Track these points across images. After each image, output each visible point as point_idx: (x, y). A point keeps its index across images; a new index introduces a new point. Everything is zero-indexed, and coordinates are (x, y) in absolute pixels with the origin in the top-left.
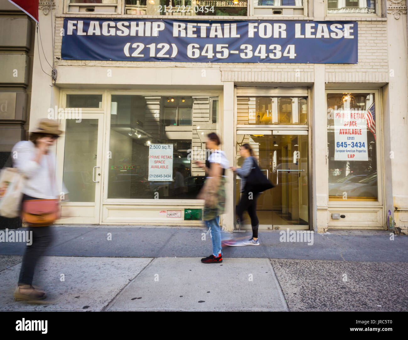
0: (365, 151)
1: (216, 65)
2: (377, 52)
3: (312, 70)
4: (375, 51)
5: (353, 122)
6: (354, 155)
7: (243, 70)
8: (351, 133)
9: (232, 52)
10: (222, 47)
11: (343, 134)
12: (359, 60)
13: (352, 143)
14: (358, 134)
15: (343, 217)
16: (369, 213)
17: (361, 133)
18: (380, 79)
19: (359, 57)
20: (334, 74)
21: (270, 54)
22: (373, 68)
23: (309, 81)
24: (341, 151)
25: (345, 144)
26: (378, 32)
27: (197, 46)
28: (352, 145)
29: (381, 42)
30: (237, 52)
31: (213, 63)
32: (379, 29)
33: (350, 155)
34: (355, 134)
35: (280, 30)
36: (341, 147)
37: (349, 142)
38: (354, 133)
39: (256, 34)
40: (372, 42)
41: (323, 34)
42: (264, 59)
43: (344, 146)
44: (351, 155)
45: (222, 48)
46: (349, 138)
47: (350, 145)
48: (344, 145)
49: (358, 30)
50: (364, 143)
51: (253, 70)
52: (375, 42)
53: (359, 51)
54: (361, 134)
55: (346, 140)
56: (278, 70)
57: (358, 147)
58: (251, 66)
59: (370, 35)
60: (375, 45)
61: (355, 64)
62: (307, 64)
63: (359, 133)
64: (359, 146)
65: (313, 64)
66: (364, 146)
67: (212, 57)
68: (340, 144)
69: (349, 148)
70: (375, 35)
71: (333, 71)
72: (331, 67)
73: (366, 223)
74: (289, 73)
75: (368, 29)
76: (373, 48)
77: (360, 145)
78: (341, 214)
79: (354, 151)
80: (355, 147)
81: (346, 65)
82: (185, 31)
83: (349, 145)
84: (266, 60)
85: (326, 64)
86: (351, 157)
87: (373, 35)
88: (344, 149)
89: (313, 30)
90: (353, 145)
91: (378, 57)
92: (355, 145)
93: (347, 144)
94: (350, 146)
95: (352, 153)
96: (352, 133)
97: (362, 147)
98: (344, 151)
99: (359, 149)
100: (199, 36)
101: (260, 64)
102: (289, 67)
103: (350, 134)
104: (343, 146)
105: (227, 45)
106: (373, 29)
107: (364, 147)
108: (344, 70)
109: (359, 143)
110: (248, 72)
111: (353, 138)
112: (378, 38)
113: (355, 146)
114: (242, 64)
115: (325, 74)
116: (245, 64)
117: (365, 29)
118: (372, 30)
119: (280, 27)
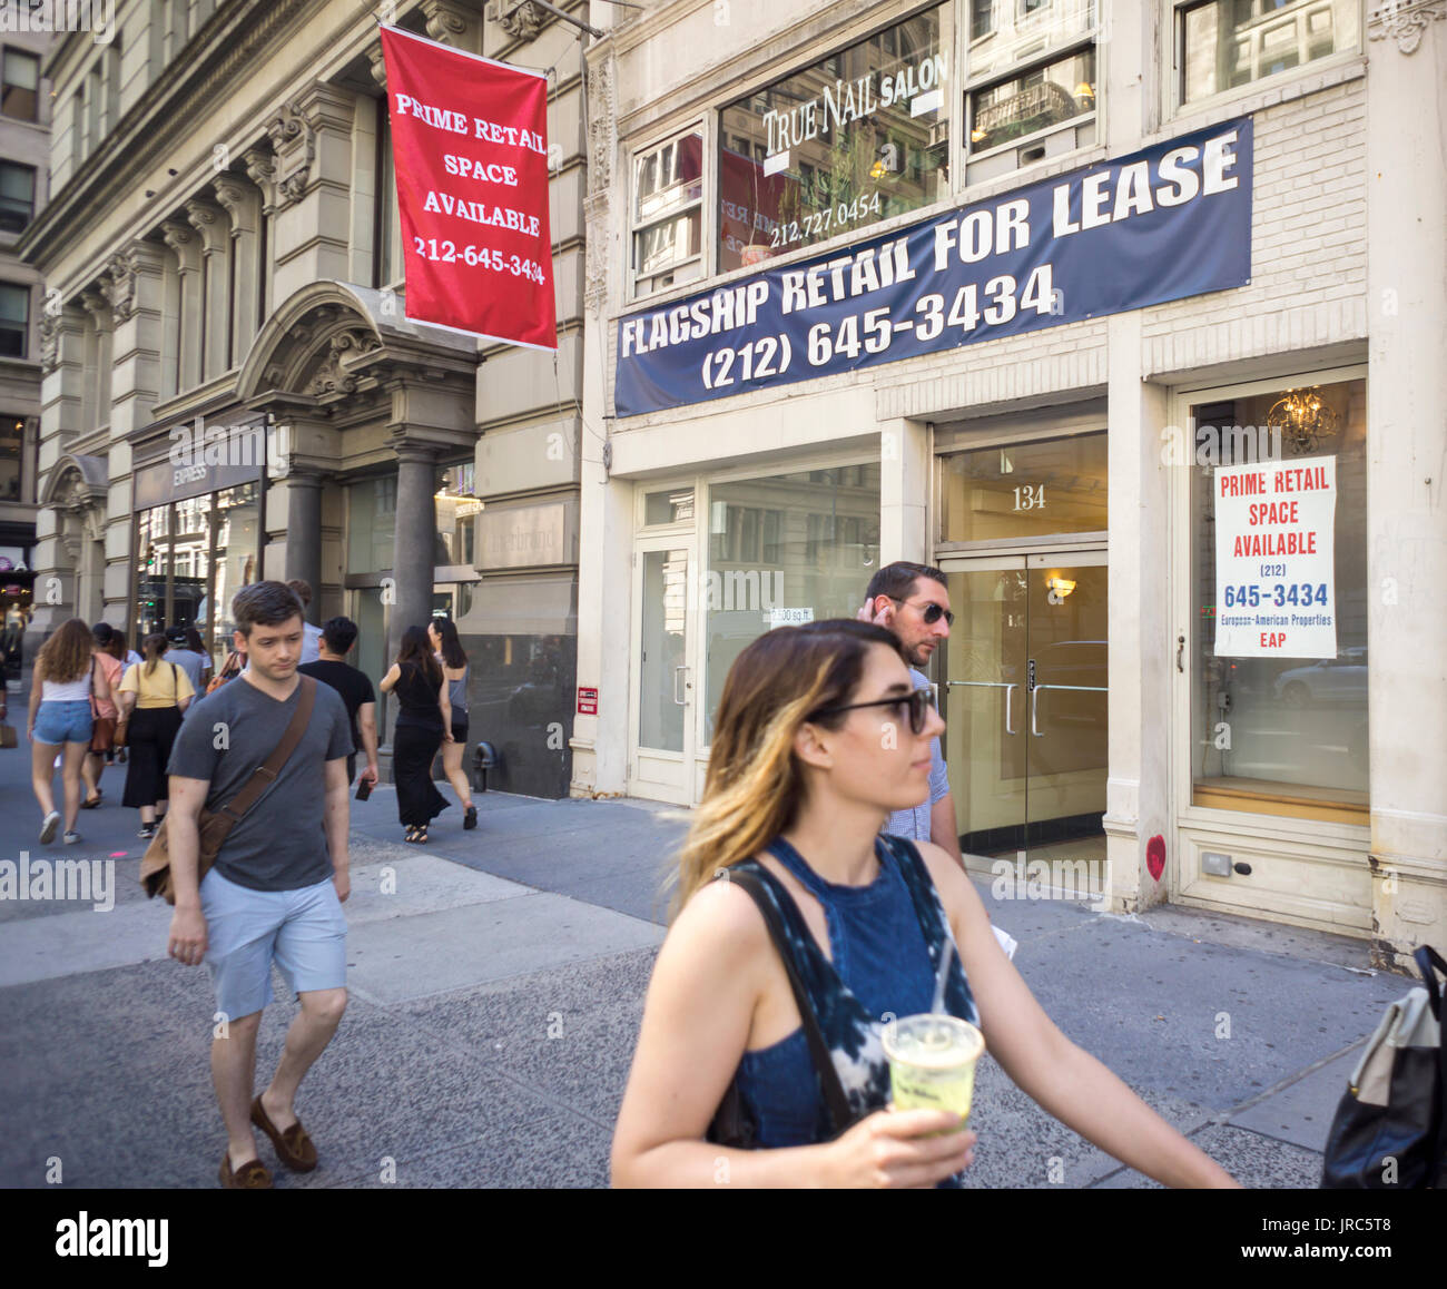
0: (1324, 621)
1: (866, 375)
2: (1324, 220)
3: (1102, 340)
4: (1316, 217)
5: (1282, 504)
6: (1283, 637)
7: (923, 377)
8: (1274, 548)
9: (898, 327)
10: (878, 319)
11: (1247, 554)
12: (1254, 271)
13: (1276, 589)
14: (1302, 552)
15: (1244, 870)
16: (1342, 870)
17: (1313, 547)
18: (1332, 329)
19: (1255, 258)
20: (1168, 339)
21: (986, 311)
22: (1307, 289)
23: (1093, 381)
24: (1236, 621)
25: (1251, 594)
26: (1331, 134)
27: (825, 328)
28: (1275, 595)
29: (1340, 171)
30: (909, 325)
31: (861, 371)
32: (1335, 119)
33: (1268, 637)
34: (1290, 552)
35: (1013, 224)
36: (1237, 605)
37: (1266, 585)
38: (1283, 549)
39: (953, 253)
40: (1306, 180)
41: (1133, 201)
42: (972, 331)
43: (1247, 603)
44: (1273, 635)
45: (876, 322)
46: (1266, 571)
47: (1269, 596)
48: (1248, 597)
49: (1255, 147)
50: (1323, 588)
51: (948, 371)
52: (1316, 181)
53: (1255, 232)
54: (1314, 552)
55: (1254, 579)
56: (1009, 359)
57: (1299, 603)
58: (942, 359)
59: (1297, 156)
60: (1317, 190)
61: (1241, 289)
62: (1087, 322)
63: (1305, 547)
64: (1303, 601)
65: (1105, 318)
66: (1324, 601)
67: (856, 354)
68: (1235, 593)
69: (1267, 608)
70: (1316, 152)
71: (1166, 328)
72: (1160, 314)
73: (1327, 906)
74: (1037, 365)
75: (1289, 134)
76: (1309, 206)
77: (1308, 595)
78: (1237, 859)
79: (1284, 621)
80: (1289, 604)
81: (1210, 297)
82: (803, 291)
83: (1265, 596)
84: (976, 333)
85: (1145, 310)
86: (1273, 643)
87: (1309, 154)
88: (1248, 611)
89: (1105, 197)
90: (1281, 595)
91: (1328, 240)
92: (1286, 596)
93: (1260, 592)
94: (1270, 601)
95: (1277, 630)
96: (1279, 549)
97: (1316, 605)
98: (1247, 621)
99: (1301, 611)
100: (830, 299)
101: (964, 348)
102: (1037, 342)
103: (1271, 553)
104: (1243, 601)
105: (886, 311)
106: (1309, 127)
107: (1324, 604)
108: (1202, 320)
109: (1303, 588)
110: (934, 380)
111: (1280, 570)
112: (1331, 160)
113: (1289, 600)
114: (921, 358)
115: (1142, 346)
116: (927, 357)
117: (1279, 137)
118: (1307, 131)
119: (1013, 214)
